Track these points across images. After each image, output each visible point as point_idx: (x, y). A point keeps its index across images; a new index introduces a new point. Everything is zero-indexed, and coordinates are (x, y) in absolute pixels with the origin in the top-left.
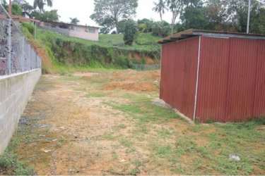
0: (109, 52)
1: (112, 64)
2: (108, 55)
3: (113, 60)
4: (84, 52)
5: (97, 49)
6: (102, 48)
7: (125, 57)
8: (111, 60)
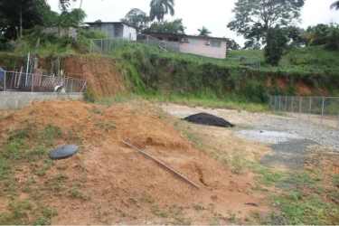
0: (232, 75)
1: (234, 94)
2: (229, 79)
3: (237, 88)
4: (191, 75)
5: (212, 71)
6: (222, 69)
7: (259, 84)
8: (233, 87)
